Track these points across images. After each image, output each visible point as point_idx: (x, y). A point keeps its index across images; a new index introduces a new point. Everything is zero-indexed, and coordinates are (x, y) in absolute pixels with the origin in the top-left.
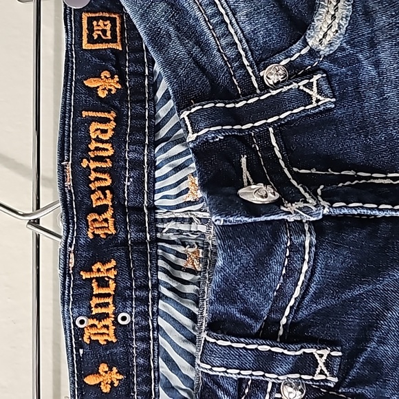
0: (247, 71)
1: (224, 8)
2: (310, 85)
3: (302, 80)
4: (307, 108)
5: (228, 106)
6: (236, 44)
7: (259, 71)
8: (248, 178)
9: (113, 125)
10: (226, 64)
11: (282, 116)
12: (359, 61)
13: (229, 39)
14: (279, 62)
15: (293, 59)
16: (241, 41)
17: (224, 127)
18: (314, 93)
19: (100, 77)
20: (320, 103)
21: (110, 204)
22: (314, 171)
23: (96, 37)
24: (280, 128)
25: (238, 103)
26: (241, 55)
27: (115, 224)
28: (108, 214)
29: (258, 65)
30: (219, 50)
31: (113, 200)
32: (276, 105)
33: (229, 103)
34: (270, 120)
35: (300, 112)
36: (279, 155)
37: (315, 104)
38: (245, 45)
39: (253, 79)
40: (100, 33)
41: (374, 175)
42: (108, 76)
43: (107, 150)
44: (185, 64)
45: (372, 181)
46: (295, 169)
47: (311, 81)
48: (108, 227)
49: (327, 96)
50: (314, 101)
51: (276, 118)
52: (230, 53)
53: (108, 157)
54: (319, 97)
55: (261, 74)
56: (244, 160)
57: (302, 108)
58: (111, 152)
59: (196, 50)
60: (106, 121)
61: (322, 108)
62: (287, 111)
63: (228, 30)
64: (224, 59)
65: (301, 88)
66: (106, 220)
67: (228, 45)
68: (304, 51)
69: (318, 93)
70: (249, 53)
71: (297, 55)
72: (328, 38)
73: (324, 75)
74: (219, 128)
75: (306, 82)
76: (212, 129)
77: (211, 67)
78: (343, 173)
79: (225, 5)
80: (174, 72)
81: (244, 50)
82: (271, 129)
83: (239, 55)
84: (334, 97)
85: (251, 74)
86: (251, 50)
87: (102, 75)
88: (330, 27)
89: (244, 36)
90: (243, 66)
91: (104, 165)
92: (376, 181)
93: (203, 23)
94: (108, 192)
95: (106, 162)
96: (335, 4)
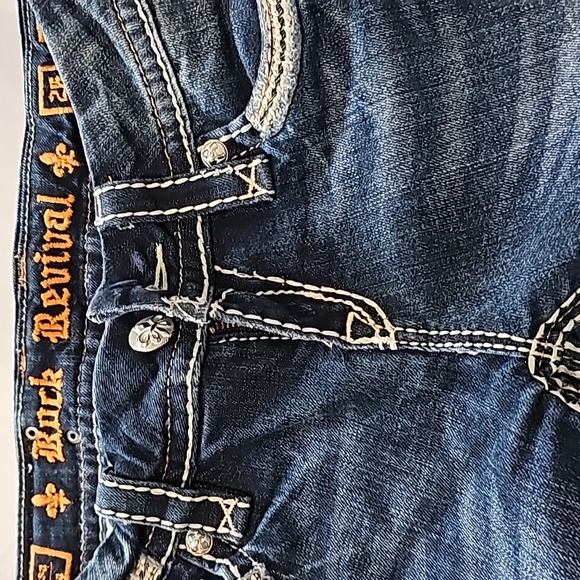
0: (183, 144)
1: (164, 63)
2: (247, 171)
3: (239, 164)
4: (242, 198)
5: (149, 186)
6: (175, 109)
7: (196, 146)
8: (161, 274)
10: (160, 133)
11: (212, 204)
12: (305, 147)
13: (166, 101)
14: (218, 138)
15: (234, 136)
16: (180, 107)
17: (135, 214)
18: (251, 181)
20: (257, 194)
22: (235, 272)
24: (210, 218)
25: (163, 182)
26: (179, 124)
29: (195, 138)
30: (153, 114)
32: (204, 191)
33: (151, 183)
34: (198, 208)
35: (231, 203)
36: (202, 248)
37: (250, 195)
38: (185, 113)
39: (188, 154)
41: (307, 287)
44: (108, 130)
45: (302, 293)
46: (217, 268)
47: (249, 166)
49: (263, 186)
50: (250, 191)
51: (204, 206)
52: (164, 119)
54: (257, 187)
55: (199, 149)
56: (159, 249)
57: (235, 198)
59: (126, 113)
61: (256, 200)
62: (217, 199)
63: (167, 91)
64: (157, 125)
65: (237, 173)
67: (164, 108)
68: (245, 129)
69: (256, 182)
70: (188, 123)
71: (238, 132)
72: (269, 117)
73: (265, 161)
74: (129, 214)
75: (243, 166)
76: (120, 215)
77: (143, 133)
78: (270, 279)
79: (166, 58)
80: (94, 139)
81: (183, 118)
82: (199, 218)
83: (176, 124)
84: (274, 188)
85: (187, 148)
86: (191, 119)
88: (270, 103)
89: (185, 100)
90: (178, 137)
92: (307, 294)
93: (138, 78)
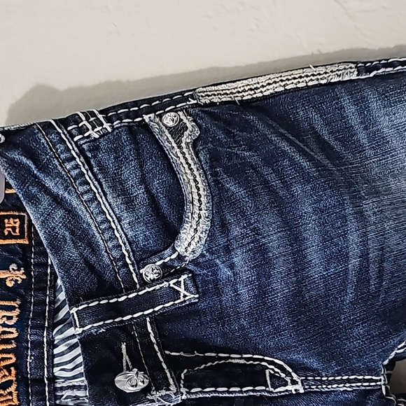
0: (129, 269)
1: (111, 217)
2: (178, 283)
3: (172, 279)
4: (176, 302)
5: (111, 301)
6: (121, 246)
7: (139, 269)
8: (127, 362)
9: (17, 312)
10: (112, 263)
11: (156, 309)
12: (217, 265)
13: (115, 242)
14: (154, 263)
15: (166, 261)
16: (125, 244)
17: (106, 322)
18: (182, 290)
19: (8, 269)
20: (187, 298)
21: (14, 379)
22: (182, 354)
23: (6, 233)
24: (155, 319)
25: (120, 297)
26: (125, 255)
27: (18, 396)
28: (13, 388)
29: (138, 263)
30: (106, 251)
31: (16, 376)
32: (151, 300)
33: (112, 299)
34: (146, 313)
35: (170, 306)
36: (153, 340)
37: (182, 299)
38: (128, 248)
39: (134, 275)
40: (10, 229)
41: (232, 356)
42: (15, 268)
43: (12, 333)
44: (77, 265)
45: (230, 361)
46: (167, 352)
47: (180, 280)
48: (12, 399)
49: (191, 293)
50: (181, 296)
51: (151, 311)
52: (115, 254)
53: (13, 339)
54: (186, 293)
55: (141, 271)
56: (124, 346)
57: (172, 303)
58: (16, 335)
59: (87, 252)
60: (11, 308)
61: (187, 303)
62: (159, 305)
63: (114, 234)
64: (110, 258)
65: (171, 285)
66: (10, 393)
67: (114, 246)
68: (174, 256)
69: (185, 290)
70: (131, 254)
71: (168, 259)
72: (192, 247)
73: (190, 275)
74: (101, 323)
75: (175, 281)
76: (95, 325)
77: (100, 265)
78: (206, 354)
79: (112, 214)
80: (66, 272)
81: (127, 251)
82: (148, 319)
83: (123, 256)
84: (198, 293)
85: (133, 271)
86: (133, 251)
87: (11, 268)
88: (193, 238)
89: (127, 239)
90: (126, 265)
91: (9, 347)
92: (234, 361)
93: (94, 228)
94: (12, 369)
95: (11, 343)
96: (197, 220)
